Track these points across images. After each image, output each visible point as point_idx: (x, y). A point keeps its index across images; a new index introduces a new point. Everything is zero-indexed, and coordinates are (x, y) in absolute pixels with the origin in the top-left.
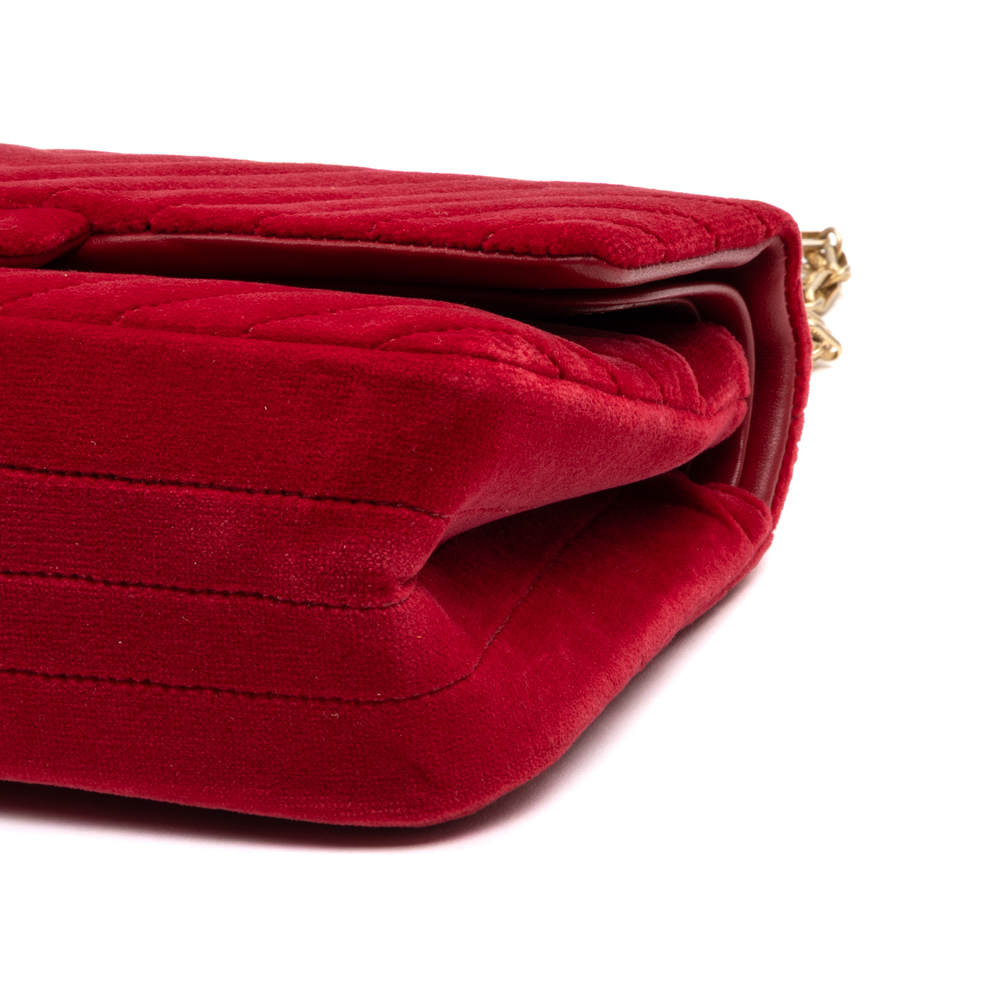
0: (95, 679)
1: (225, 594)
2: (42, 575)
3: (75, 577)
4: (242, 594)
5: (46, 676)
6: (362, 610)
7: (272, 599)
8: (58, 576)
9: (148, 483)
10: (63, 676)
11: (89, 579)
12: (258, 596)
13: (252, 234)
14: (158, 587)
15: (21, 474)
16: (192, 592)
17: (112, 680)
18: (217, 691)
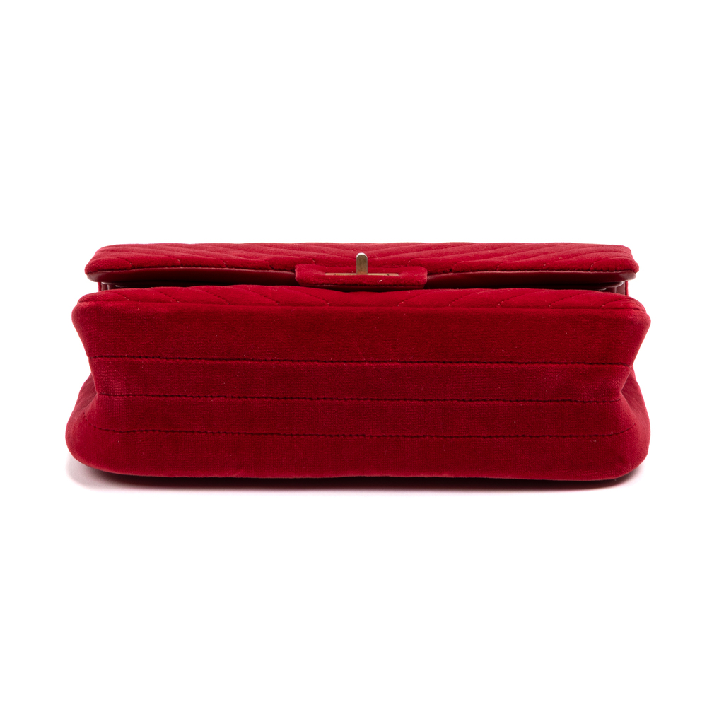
0: (503, 436)
1: (558, 401)
2: (485, 400)
3: (498, 400)
4: (564, 400)
5: (484, 437)
6: (611, 402)
7: (576, 401)
8: (491, 400)
9: (526, 363)
10: (490, 437)
11: (504, 400)
12: (571, 401)
13: (496, 270)
14: (531, 401)
15: (476, 364)
16: (545, 401)
17: (510, 436)
18: (551, 436)
